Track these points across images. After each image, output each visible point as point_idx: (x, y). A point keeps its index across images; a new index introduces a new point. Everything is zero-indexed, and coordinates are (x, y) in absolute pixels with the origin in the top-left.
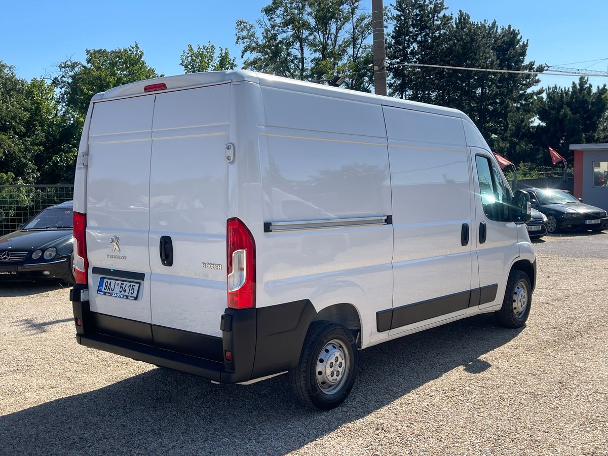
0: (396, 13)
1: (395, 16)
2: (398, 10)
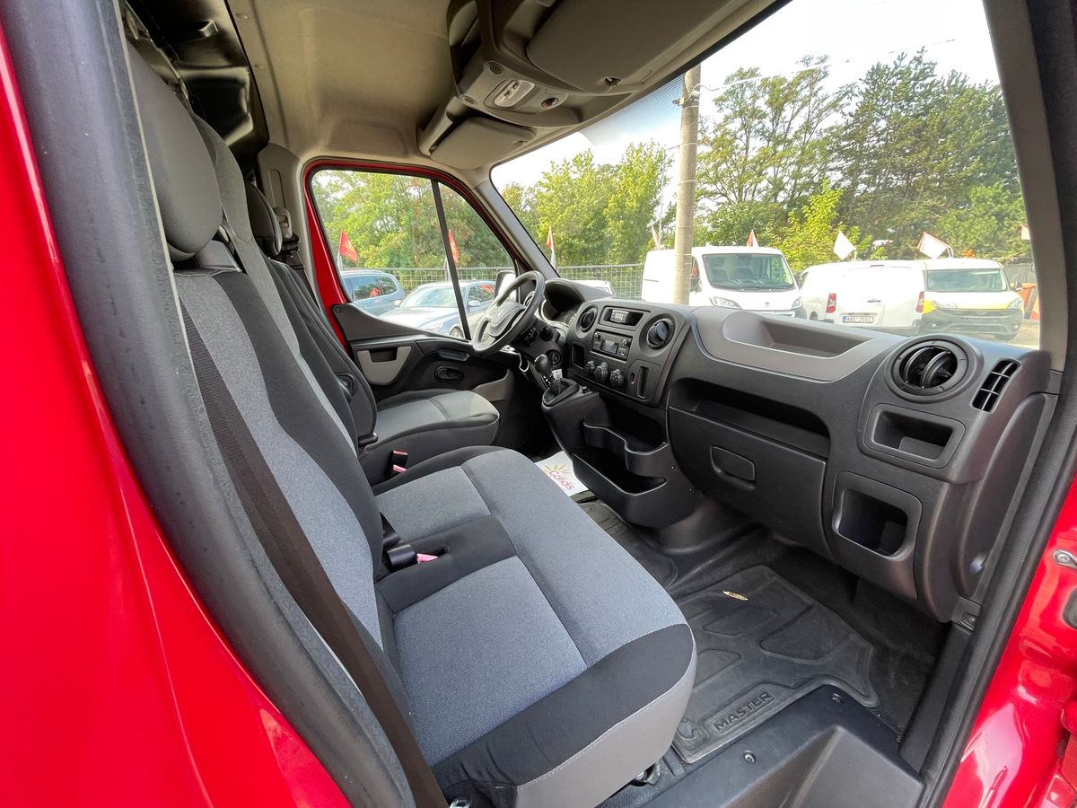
0: (864, 87)
1: (864, 91)
2: (868, 83)
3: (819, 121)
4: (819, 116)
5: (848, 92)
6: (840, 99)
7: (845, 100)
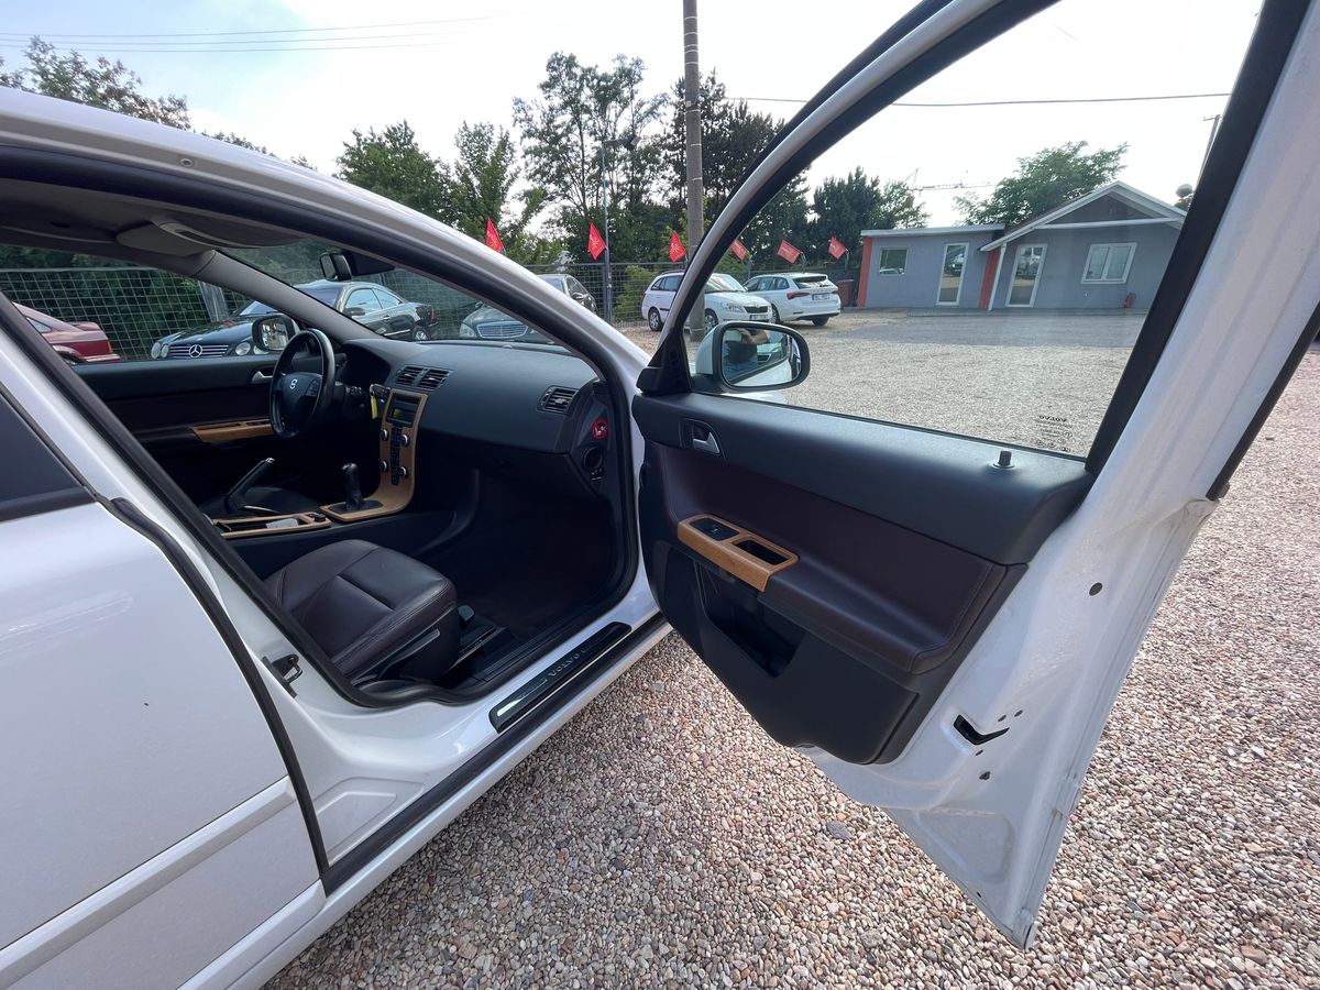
3: (643, 126)
4: (641, 121)
5: (663, 100)
6: (655, 107)
7: (661, 109)
